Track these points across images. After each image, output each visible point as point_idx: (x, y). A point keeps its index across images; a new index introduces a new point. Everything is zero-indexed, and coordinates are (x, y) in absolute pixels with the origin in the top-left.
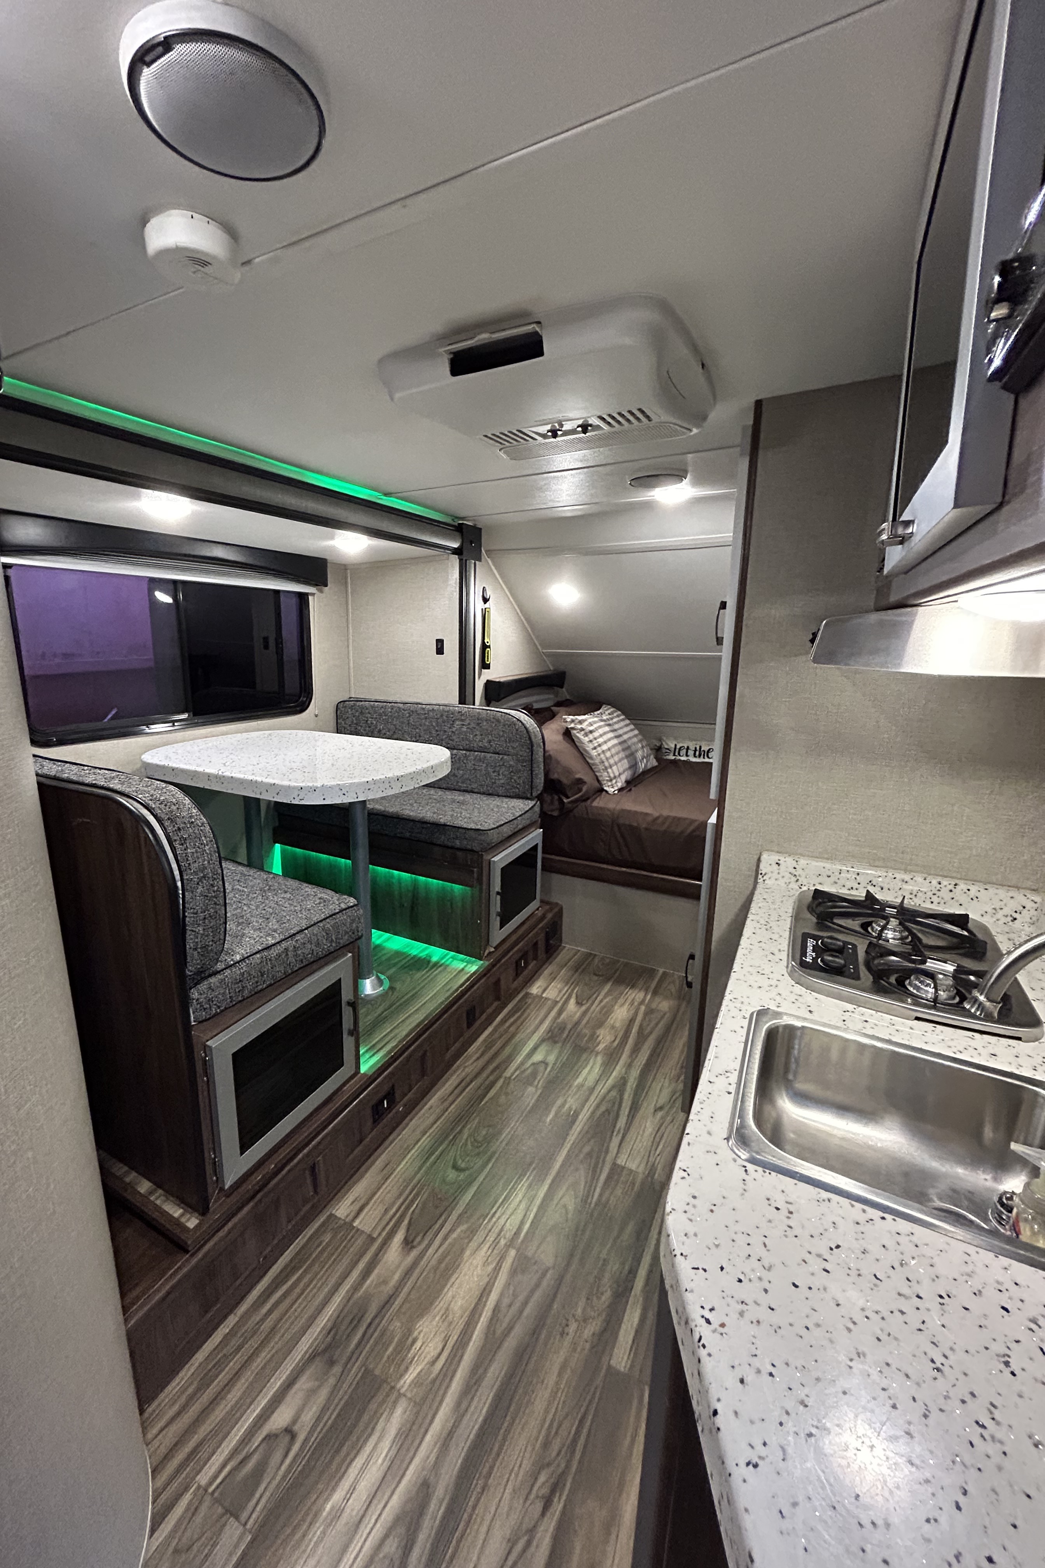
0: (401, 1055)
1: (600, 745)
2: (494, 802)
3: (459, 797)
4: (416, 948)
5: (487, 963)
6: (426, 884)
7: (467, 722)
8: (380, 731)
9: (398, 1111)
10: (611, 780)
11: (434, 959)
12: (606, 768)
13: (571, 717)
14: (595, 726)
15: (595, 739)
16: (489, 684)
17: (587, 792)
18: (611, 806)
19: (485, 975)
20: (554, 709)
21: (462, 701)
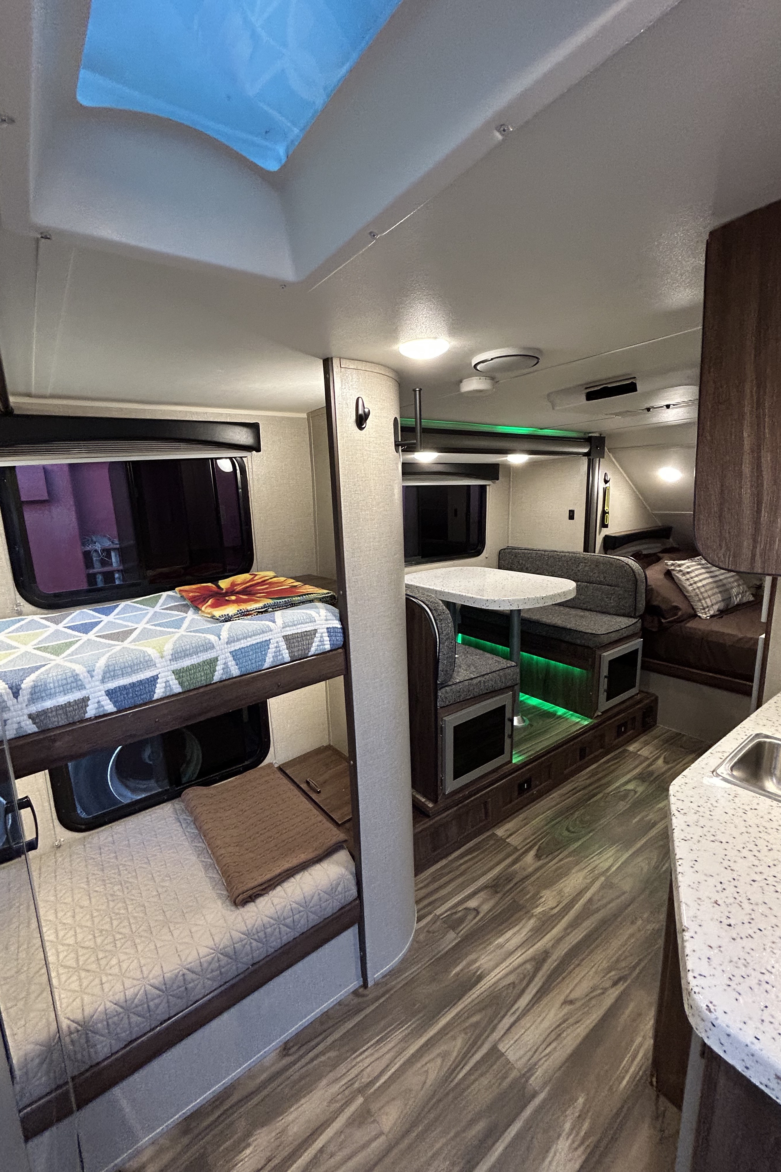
0: (536, 760)
1: (695, 583)
2: (606, 618)
3: (581, 613)
4: (548, 706)
5: (596, 721)
6: (555, 666)
7: (589, 563)
8: (527, 568)
9: (533, 793)
10: (704, 609)
11: (559, 713)
12: (700, 600)
13: (672, 562)
14: (692, 568)
15: (692, 578)
16: (607, 538)
17: (682, 616)
18: (702, 627)
19: (593, 729)
20: (661, 555)
21: (586, 549)
